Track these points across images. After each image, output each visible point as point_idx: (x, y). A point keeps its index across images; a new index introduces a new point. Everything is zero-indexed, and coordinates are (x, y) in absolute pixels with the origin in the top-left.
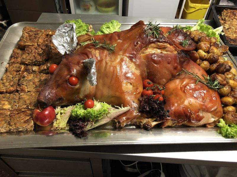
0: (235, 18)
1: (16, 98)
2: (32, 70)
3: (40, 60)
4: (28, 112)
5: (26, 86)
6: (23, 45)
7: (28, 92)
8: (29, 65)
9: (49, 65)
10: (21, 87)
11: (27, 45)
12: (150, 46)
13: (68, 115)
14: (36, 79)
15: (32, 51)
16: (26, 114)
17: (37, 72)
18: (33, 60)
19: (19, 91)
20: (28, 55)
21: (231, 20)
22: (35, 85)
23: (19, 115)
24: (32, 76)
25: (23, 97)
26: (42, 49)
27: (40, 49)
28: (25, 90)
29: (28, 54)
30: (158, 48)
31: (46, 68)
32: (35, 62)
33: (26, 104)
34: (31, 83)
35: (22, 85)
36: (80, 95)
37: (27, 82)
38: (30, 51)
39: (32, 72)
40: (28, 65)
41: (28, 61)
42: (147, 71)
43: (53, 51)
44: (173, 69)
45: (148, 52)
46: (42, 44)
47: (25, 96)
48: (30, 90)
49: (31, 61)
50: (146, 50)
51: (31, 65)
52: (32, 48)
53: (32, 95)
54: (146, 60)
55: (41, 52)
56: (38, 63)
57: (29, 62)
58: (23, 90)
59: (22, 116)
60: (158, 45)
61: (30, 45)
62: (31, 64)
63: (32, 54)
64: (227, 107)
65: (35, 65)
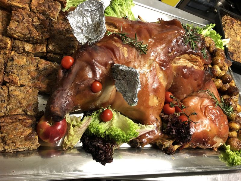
0: (233, 28)
1: (5, 95)
2: (24, 49)
3: (38, 37)
4: (28, 121)
5: (18, 75)
6: (8, 4)
7: (22, 86)
8: (18, 39)
9: (51, 48)
10: (10, 77)
11: (14, 5)
12: (183, 56)
13: (83, 129)
14: (31, 65)
15: (23, 18)
16: (25, 124)
17: (32, 55)
18: (26, 35)
19: (7, 83)
20: (17, 23)
21: (229, 29)
22: (32, 76)
23: (14, 124)
24: (25, 60)
25: (14, 93)
26: (39, 18)
27: (36, 18)
28: (17, 83)
29: (18, 21)
30: (191, 60)
31: (45, 51)
32: (29, 38)
33: (21, 107)
34: (25, 72)
35: (12, 73)
36: (97, 102)
37: (18, 68)
38: (21, 18)
39: (23, 52)
40: (16, 40)
41: (17, 34)
42: (173, 83)
43: (55, 26)
44: (196, 86)
45: (180, 63)
46: (36, 8)
47: (17, 93)
48: (24, 84)
49: (23, 36)
50: (178, 60)
51: (21, 41)
52: (24, 13)
53: (28, 91)
54: (176, 72)
55: (37, 23)
56: (33, 41)
57: (18, 36)
58: (13, 83)
59: (18, 127)
60: (191, 57)
61: (20, 8)
62: (21, 39)
63: (24, 23)
64: (232, 132)
65: (28, 41)
